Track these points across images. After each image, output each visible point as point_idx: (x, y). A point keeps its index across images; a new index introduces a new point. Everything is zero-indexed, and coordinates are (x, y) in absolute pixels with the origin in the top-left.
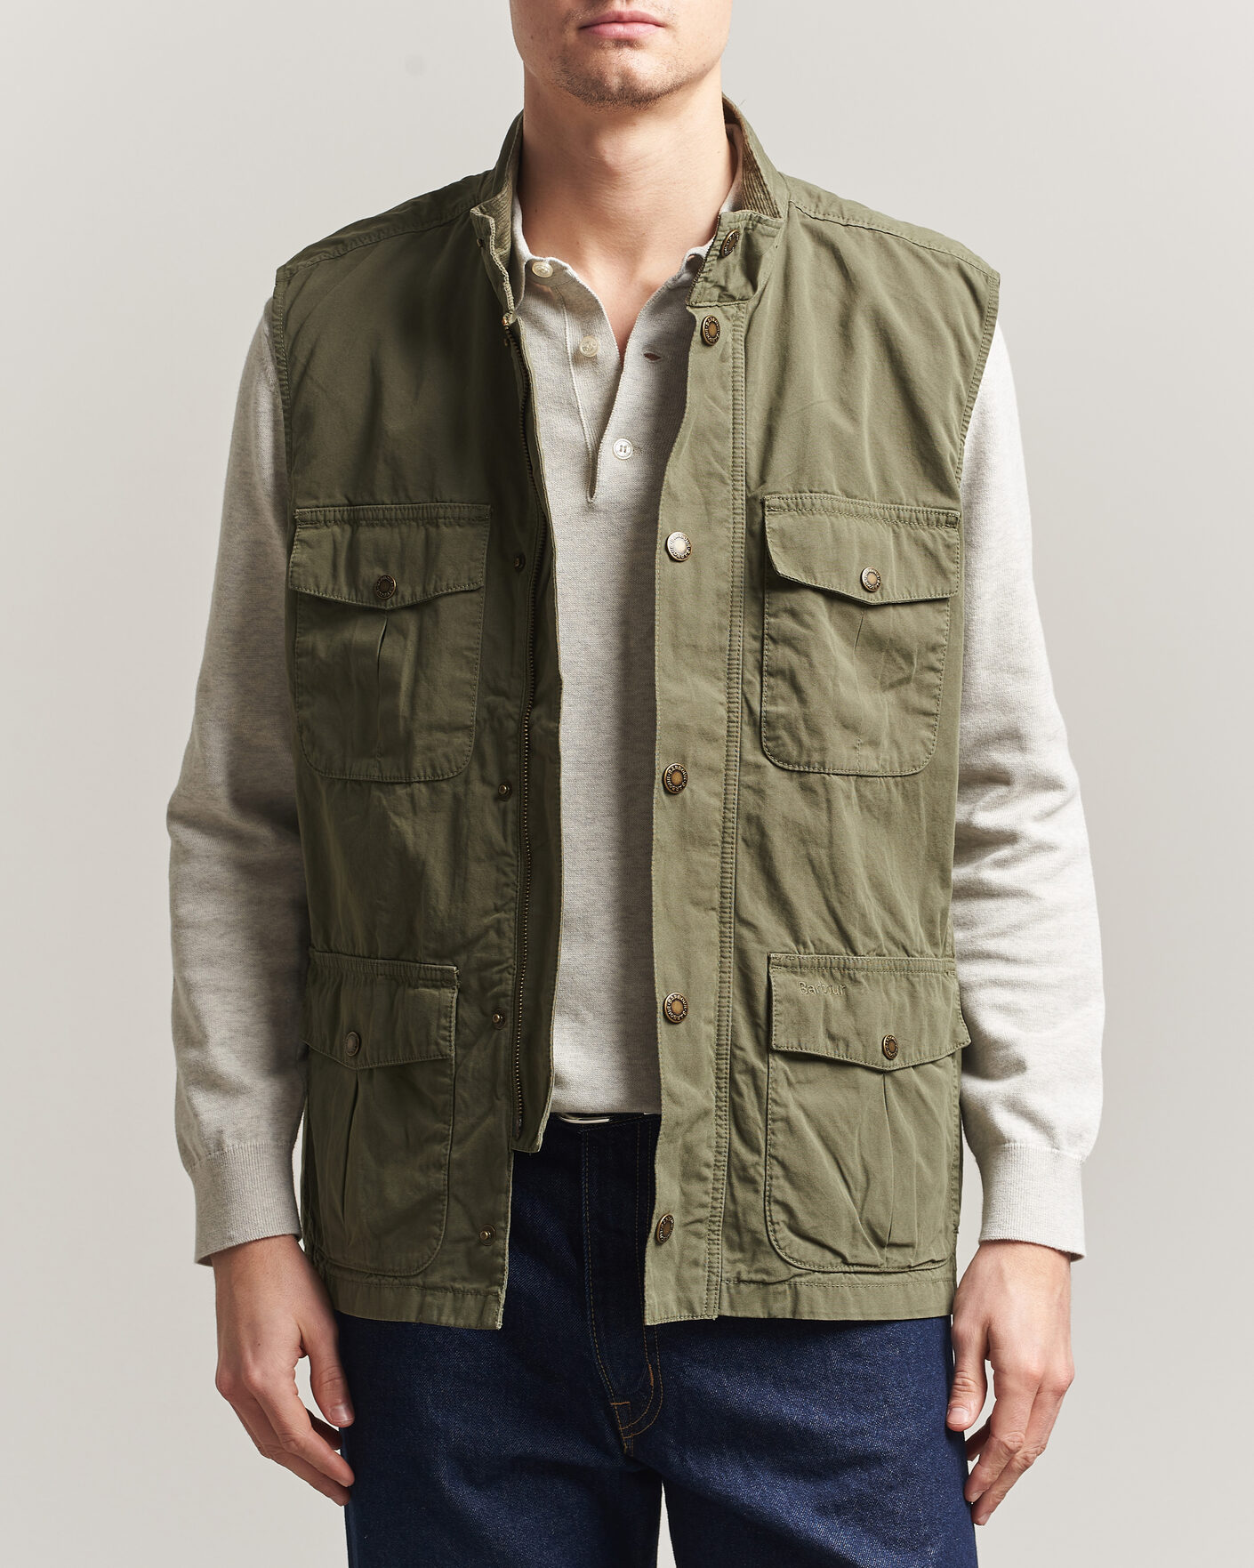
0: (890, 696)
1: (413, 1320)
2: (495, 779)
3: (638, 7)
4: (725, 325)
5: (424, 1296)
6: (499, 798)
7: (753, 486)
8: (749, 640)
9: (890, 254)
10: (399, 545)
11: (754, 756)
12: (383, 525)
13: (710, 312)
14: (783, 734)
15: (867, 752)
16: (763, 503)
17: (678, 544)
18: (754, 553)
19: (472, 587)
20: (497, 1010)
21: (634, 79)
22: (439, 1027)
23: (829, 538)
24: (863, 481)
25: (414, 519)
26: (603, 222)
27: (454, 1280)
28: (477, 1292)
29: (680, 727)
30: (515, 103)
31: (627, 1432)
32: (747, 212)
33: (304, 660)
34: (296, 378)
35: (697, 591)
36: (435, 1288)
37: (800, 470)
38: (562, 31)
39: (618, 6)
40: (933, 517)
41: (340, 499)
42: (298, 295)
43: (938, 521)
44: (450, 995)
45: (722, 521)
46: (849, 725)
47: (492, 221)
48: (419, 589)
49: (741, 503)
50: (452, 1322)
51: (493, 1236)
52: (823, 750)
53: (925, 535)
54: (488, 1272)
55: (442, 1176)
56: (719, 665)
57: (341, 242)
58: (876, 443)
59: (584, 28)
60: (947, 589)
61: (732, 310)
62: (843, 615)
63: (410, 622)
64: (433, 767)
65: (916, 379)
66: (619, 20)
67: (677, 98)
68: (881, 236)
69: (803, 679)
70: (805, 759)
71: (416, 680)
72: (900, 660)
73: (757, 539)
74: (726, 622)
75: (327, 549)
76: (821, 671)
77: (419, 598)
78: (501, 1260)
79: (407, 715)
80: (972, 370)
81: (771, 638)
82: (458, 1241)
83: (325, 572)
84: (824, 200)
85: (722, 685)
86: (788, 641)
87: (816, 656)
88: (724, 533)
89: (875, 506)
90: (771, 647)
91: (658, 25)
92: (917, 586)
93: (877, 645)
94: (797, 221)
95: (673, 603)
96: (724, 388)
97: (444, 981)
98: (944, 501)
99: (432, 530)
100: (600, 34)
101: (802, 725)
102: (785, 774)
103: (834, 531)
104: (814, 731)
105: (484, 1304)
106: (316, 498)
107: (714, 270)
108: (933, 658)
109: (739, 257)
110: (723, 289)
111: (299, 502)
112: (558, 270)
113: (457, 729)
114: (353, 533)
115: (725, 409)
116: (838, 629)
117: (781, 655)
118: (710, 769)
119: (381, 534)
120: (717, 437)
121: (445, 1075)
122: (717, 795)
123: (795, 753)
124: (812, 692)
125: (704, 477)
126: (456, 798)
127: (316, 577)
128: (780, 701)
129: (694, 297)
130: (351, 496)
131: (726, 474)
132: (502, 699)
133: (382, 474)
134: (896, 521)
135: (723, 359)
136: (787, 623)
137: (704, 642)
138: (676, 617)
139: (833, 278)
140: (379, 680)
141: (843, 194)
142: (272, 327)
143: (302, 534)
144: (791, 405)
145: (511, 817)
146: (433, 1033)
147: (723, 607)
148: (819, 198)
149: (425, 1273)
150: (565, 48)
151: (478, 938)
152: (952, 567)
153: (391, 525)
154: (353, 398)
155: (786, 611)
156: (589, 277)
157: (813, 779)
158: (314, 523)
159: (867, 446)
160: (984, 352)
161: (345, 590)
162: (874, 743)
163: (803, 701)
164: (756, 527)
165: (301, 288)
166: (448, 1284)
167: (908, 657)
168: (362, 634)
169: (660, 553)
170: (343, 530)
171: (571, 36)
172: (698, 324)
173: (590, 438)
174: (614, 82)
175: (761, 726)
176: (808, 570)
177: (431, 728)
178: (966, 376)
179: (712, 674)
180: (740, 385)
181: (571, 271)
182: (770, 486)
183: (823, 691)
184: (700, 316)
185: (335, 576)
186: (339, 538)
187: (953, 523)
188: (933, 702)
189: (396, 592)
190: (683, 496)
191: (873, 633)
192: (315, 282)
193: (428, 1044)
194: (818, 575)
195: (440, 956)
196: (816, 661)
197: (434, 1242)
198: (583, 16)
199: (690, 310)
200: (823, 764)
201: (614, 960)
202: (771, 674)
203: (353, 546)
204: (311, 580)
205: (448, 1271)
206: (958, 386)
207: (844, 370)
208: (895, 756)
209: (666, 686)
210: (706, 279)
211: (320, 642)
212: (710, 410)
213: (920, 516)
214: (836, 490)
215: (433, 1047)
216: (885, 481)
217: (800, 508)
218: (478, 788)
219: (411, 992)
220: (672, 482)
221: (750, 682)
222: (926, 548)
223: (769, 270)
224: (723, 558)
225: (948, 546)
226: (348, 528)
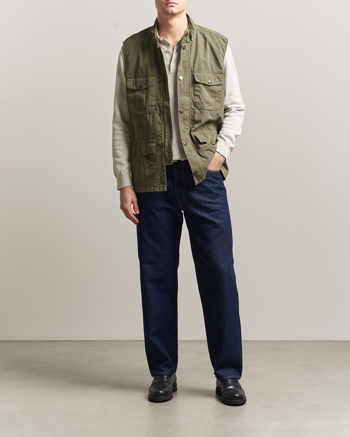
0: (214, 99)
1: (152, 191)
2: (159, 113)
3: (173, 1)
4: (187, 46)
5: (154, 188)
6: (160, 115)
7: (192, 69)
8: (192, 91)
9: (211, 35)
10: (143, 80)
11: (194, 108)
12: (140, 78)
13: (184, 44)
14: (198, 104)
15: (210, 107)
16: (194, 71)
17: (181, 78)
18: (193, 78)
19: (154, 85)
20: (162, 146)
21: (173, 11)
22: (153, 149)
23: (203, 76)
24: (208, 68)
25: (145, 77)
26: (170, 32)
27: (158, 185)
28: (162, 186)
29: (182, 104)
30: (156, 16)
31: (180, 206)
32: (190, 30)
33: (129, 98)
34: (127, 57)
35: (184, 84)
36: (156, 186)
37: (199, 66)
38: (163, 5)
39: (171, 1)
40: (219, 73)
41: (134, 75)
42: (126, 46)
43: (220, 73)
44: (154, 144)
45: (187, 74)
46: (207, 103)
47: (155, 33)
48: (146, 86)
49: (190, 71)
50: (159, 191)
51: (164, 178)
52: (203, 106)
53: (218, 75)
54: (164, 183)
55: (155, 170)
56: (188, 95)
57: (132, 37)
58: (210, 62)
59: (166, 4)
60: (221, 83)
61: (188, 44)
62: (206, 87)
63: (145, 91)
64: (149, 112)
65: (216, 53)
66: (171, 3)
67: (179, 15)
68: (210, 33)
69: (200, 96)
70: (201, 108)
71: (146, 99)
72: (215, 94)
73: (193, 76)
74: (189, 88)
75: (132, 81)
76: (203, 95)
77: (146, 88)
78: (165, 181)
79: (145, 104)
80: (224, 51)
81: (195, 90)
82: (158, 179)
83: (132, 85)
84: (202, 27)
85: (189, 97)
86: (198, 91)
87: (202, 93)
88: (188, 76)
89: (210, 71)
90: (196, 92)
91: (176, 4)
92: (217, 83)
93: (211, 91)
94: (198, 31)
95: (180, 86)
96: (187, 55)
97: (154, 142)
98: (221, 70)
99: (147, 78)
100: (168, 5)
101: (200, 103)
102: (198, 110)
103: (204, 75)
104: (202, 104)
105: (163, 188)
106: (130, 74)
107: (185, 38)
108: (220, 93)
109: (189, 36)
110: (186, 41)
111: (128, 75)
112: (163, 39)
113: (153, 106)
114: (136, 79)
115: (187, 58)
116: (205, 89)
117: (197, 93)
118: (187, 110)
119: (140, 79)
120: (186, 62)
121: (154, 156)
122: (188, 113)
123: (199, 107)
124: (202, 98)
125: (185, 68)
126: (153, 116)
127: (131, 86)
128: (197, 100)
129: (182, 42)
130: (135, 74)
131: (188, 67)
132: (159, 101)
133: (140, 70)
134: (214, 73)
135: (187, 51)
136: (198, 88)
137: (185, 91)
138: (181, 88)
139: (203, 39)
140: (141, 100)
141: (204, 27)
142: (123, 50)
143: (128, 80)
144: (197, 57)
145: (162, 118)
146: (152, 150)
147: (188, 86)
148: (201, 28)
149: (154, 184)
150: (163, 7)
151: (158, 136)
152: (222, 80)
153: (141, 78)
154: (135, 60)
155: (197, 87)
156: (168, 41)
157: (202, 111)
158: (130, 78)
159: (209, 63)
160: (226, 49)
161: (135, 87)
162: (211, 105)
163: (200, 99)
164: (193, 75)
165: (127, 44)
166: (157, 186)
167: (216, 93)
168: (138, 94)
169: (178, 79)
170: (134, 79)
171: (164, 5)
172: (182, 46)
173: (169, 63)
174: (170, 12)
175: (194, 103)
176: (200, 81)
177: (149, 106)
178: (223, 52)
179: (187, 96)
180: (190, 55)
181: (165, 39)
182: (195, 69)
183: (203, 98)
184: (183, 45)
185: (133, 86)
186: (134, 80)
187: (222, 73)
188: (220, 99)
189: (143, 87)
190: (182, 71)
191: (210, 90)
192: (129, 43)
193: (152, 151)
194: (202, 82)
195: (153, 139)
196: (202, 94)
197: (155, 180)
198: (166, 3)
199: (181, 44)
200: (203, 108)
201: (176, 138)
202: (196, 96)
203: (136, 81)
204: (130, 86)
205: (157, 184)
206: (222, 54)
207: (205, 52)
208: (215, 107)
209: (179, 98)
210: (183, 40)
211: (131, 95)
212: (185, 58)
213: (217, 72)
214: (204, 69)
215: (152, 152)
216: (212, 68)
217: (199, 72)
218: (156, 114)
219: (149, 144)
220: (179, 69)
221: (193, 97)
222: (218, 77)
223: (194, 38)
224: (188, 79)
225: (221, 77)
226: (135, 79)
